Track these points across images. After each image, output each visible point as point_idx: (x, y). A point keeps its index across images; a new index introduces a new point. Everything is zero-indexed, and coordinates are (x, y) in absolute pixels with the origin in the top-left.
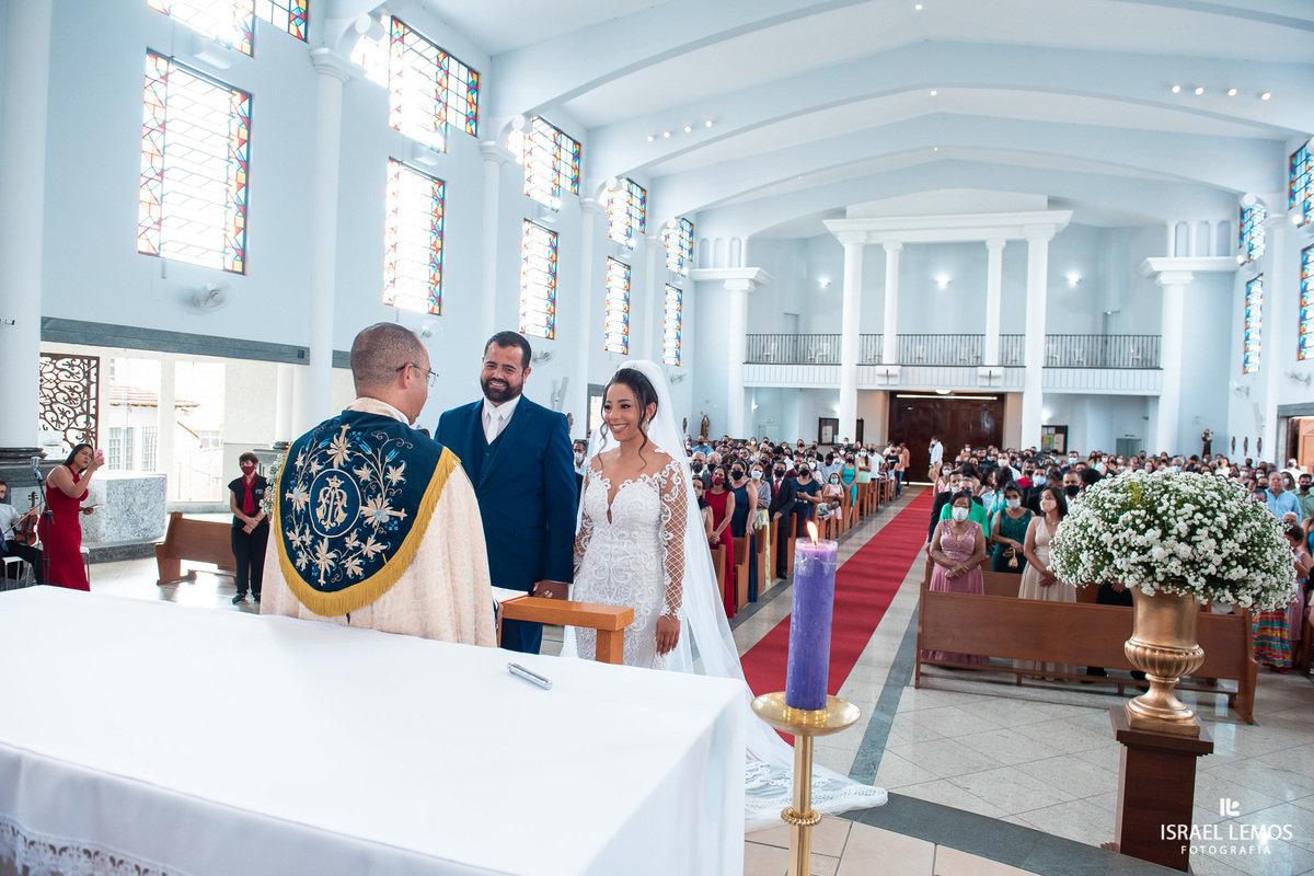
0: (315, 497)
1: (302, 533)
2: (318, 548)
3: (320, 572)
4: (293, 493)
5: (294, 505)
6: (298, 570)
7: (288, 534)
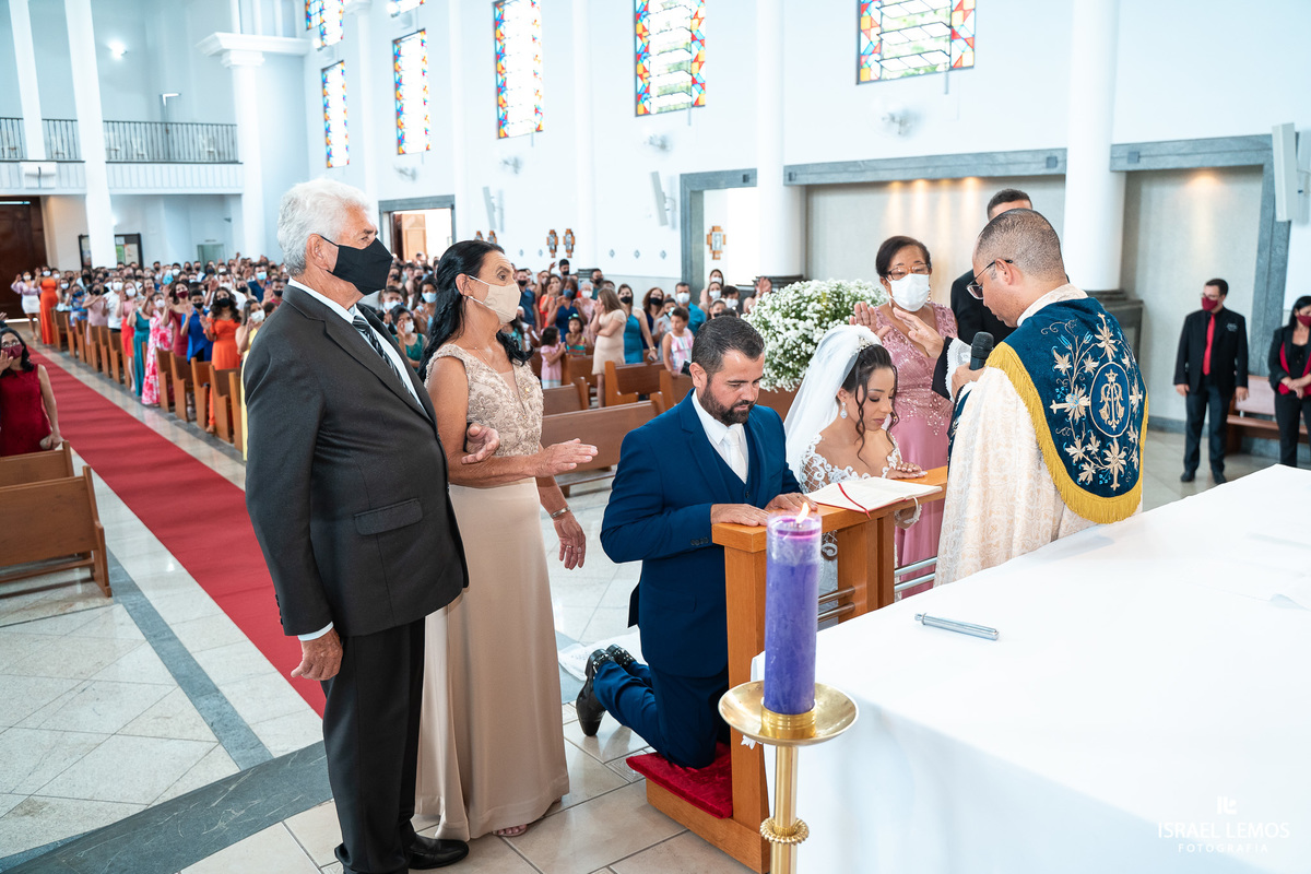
0: (1096, 397)
2: (1107, 452)
3: (1112, 476)
4: (1065, 402)
5: (1071, 415)
6: (1083, 485)
7: (1067, 450)
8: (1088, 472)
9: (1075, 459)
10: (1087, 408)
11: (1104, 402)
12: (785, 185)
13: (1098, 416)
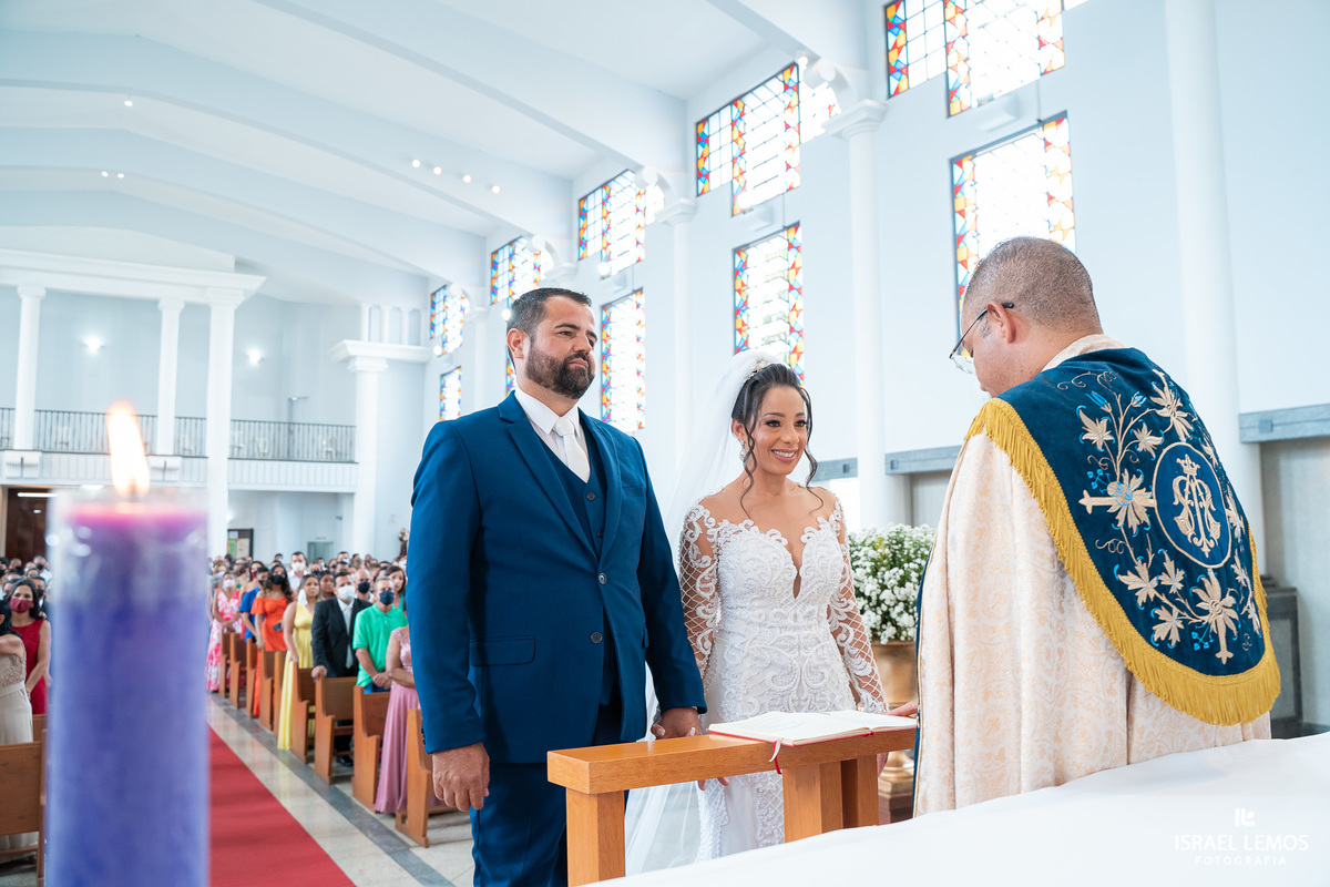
0: (1164, 495)
1: (1158, 568)
2: (1200, 592)
3: (1216, 636)
4: (1106, 495)
5: (1121, 517)
6: (1162, 646)
7: (1122, 578)
8: (1169, 625)
9: (1141, 599)
10: (1150, 511)
11: (1181, 507)
12: (887, 474)
13: (1174, 529)
